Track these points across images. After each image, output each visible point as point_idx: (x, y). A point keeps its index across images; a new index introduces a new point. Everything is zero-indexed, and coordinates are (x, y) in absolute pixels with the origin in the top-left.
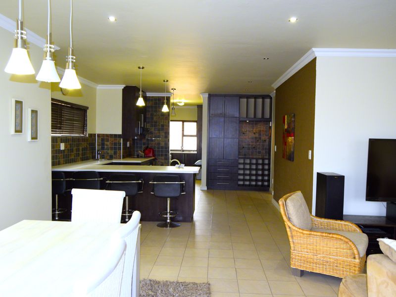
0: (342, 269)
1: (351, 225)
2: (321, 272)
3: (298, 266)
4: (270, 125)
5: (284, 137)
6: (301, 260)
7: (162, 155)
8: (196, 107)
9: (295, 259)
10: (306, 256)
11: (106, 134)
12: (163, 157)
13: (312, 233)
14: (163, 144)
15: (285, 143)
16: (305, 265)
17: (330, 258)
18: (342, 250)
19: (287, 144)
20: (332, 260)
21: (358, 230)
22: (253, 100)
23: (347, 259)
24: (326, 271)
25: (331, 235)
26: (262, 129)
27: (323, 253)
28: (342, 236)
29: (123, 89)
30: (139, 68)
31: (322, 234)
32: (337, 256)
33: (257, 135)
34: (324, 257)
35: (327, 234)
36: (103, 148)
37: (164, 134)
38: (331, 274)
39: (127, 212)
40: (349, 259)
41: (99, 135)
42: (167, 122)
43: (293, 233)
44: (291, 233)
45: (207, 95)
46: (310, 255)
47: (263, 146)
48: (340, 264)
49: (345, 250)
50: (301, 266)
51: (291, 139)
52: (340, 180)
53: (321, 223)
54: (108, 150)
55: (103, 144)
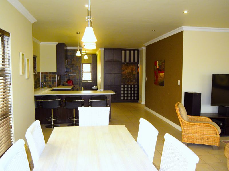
0: (210, 141)
1: (207, 118)
2: (199, 143)
3: (186, 141)
4: (139, 66)
5: (155, 73)
6: (188, 138)
7: (77, 84)
8: (91, 55)
9: (185, 137)
10: (191, 136)
11: (47, 72)
12: (78, 85)
13: (195, 124)
14: (78, 78)
15: (157, 76)
16: (190, 140)
17: (204, 136)
18: (210, 131)
19: (158, 77)
20: (205, 137)
21: (211, 120)
22: (124, 51)
23: (213, 136)
24: (202, 142)
25: (205, 124)
26: (133, 68)
27: (200, 133)
28: (210, 124)
29: (57, 45)
30: (77, 33)
31: (200, 124)
32: (207, 134)
33: (130, 72)
34: (200, 136)
35: (203, 124)
36: (45, 81)
37: (78, 71)
38: (205, 144)
39: (74, 118)
40: (214, 136)
41: (42, 73)
42: (80, 64)
43: (184, 124)
44: (183, 124)
45: (103, 49)
46: (193, 135)
47: (134, 77)
48: (209, 138)
49: (211, 131)
50: (188, 141)
51: (161, 74)
52: (199, 96)
53: (191, 118)
54: (48, 82)
55: (45, 78)
